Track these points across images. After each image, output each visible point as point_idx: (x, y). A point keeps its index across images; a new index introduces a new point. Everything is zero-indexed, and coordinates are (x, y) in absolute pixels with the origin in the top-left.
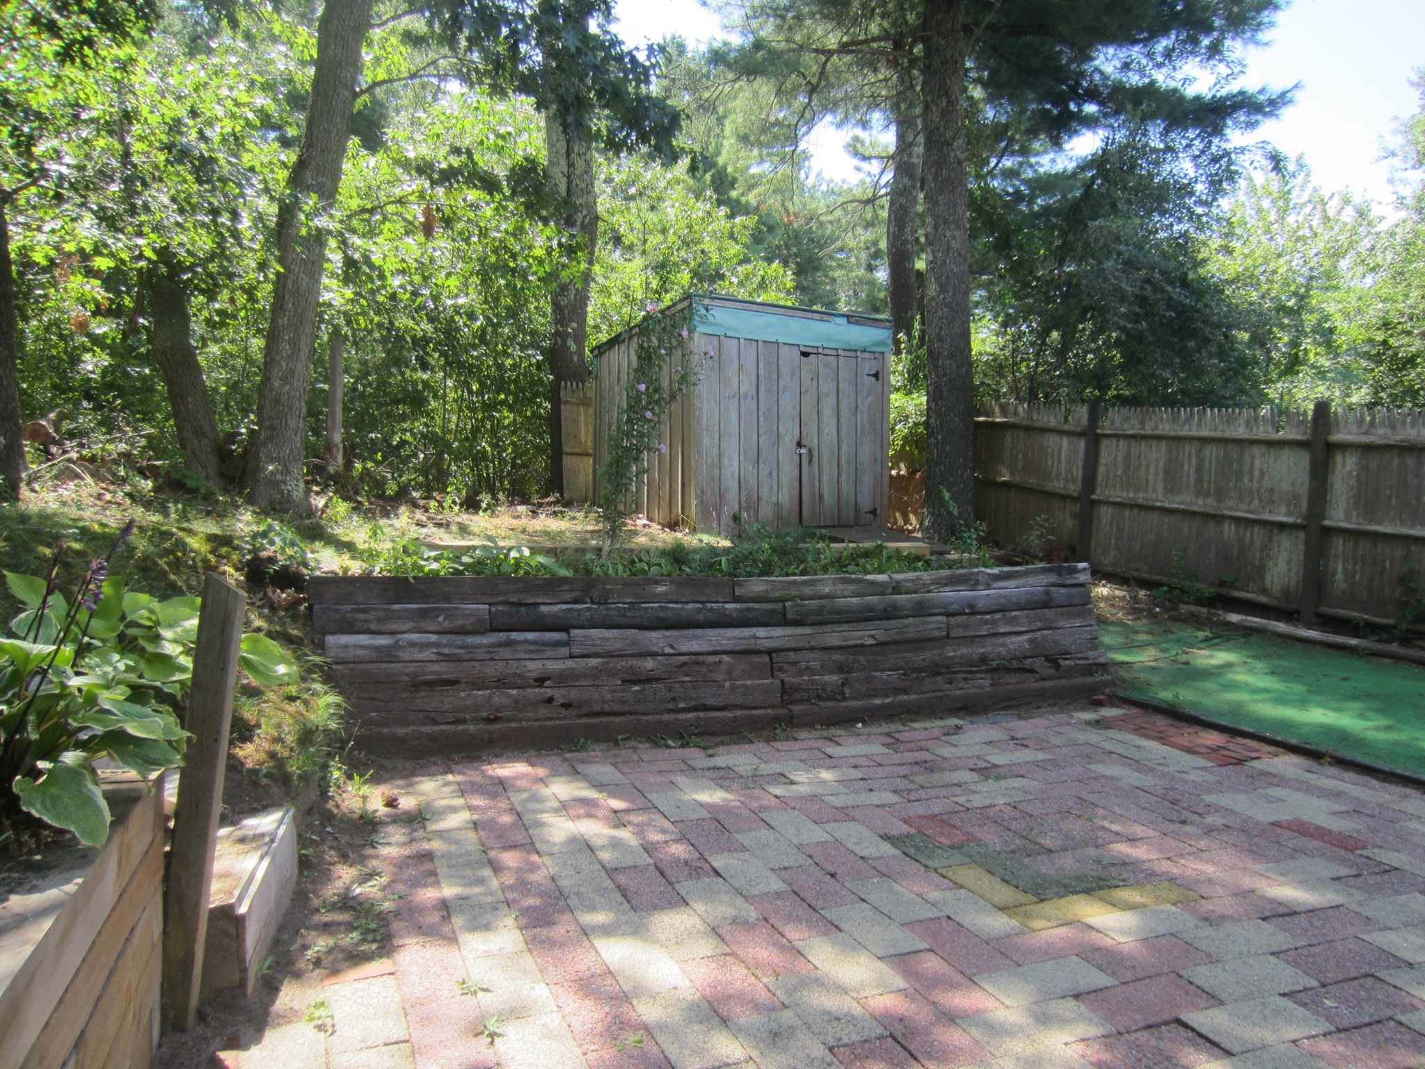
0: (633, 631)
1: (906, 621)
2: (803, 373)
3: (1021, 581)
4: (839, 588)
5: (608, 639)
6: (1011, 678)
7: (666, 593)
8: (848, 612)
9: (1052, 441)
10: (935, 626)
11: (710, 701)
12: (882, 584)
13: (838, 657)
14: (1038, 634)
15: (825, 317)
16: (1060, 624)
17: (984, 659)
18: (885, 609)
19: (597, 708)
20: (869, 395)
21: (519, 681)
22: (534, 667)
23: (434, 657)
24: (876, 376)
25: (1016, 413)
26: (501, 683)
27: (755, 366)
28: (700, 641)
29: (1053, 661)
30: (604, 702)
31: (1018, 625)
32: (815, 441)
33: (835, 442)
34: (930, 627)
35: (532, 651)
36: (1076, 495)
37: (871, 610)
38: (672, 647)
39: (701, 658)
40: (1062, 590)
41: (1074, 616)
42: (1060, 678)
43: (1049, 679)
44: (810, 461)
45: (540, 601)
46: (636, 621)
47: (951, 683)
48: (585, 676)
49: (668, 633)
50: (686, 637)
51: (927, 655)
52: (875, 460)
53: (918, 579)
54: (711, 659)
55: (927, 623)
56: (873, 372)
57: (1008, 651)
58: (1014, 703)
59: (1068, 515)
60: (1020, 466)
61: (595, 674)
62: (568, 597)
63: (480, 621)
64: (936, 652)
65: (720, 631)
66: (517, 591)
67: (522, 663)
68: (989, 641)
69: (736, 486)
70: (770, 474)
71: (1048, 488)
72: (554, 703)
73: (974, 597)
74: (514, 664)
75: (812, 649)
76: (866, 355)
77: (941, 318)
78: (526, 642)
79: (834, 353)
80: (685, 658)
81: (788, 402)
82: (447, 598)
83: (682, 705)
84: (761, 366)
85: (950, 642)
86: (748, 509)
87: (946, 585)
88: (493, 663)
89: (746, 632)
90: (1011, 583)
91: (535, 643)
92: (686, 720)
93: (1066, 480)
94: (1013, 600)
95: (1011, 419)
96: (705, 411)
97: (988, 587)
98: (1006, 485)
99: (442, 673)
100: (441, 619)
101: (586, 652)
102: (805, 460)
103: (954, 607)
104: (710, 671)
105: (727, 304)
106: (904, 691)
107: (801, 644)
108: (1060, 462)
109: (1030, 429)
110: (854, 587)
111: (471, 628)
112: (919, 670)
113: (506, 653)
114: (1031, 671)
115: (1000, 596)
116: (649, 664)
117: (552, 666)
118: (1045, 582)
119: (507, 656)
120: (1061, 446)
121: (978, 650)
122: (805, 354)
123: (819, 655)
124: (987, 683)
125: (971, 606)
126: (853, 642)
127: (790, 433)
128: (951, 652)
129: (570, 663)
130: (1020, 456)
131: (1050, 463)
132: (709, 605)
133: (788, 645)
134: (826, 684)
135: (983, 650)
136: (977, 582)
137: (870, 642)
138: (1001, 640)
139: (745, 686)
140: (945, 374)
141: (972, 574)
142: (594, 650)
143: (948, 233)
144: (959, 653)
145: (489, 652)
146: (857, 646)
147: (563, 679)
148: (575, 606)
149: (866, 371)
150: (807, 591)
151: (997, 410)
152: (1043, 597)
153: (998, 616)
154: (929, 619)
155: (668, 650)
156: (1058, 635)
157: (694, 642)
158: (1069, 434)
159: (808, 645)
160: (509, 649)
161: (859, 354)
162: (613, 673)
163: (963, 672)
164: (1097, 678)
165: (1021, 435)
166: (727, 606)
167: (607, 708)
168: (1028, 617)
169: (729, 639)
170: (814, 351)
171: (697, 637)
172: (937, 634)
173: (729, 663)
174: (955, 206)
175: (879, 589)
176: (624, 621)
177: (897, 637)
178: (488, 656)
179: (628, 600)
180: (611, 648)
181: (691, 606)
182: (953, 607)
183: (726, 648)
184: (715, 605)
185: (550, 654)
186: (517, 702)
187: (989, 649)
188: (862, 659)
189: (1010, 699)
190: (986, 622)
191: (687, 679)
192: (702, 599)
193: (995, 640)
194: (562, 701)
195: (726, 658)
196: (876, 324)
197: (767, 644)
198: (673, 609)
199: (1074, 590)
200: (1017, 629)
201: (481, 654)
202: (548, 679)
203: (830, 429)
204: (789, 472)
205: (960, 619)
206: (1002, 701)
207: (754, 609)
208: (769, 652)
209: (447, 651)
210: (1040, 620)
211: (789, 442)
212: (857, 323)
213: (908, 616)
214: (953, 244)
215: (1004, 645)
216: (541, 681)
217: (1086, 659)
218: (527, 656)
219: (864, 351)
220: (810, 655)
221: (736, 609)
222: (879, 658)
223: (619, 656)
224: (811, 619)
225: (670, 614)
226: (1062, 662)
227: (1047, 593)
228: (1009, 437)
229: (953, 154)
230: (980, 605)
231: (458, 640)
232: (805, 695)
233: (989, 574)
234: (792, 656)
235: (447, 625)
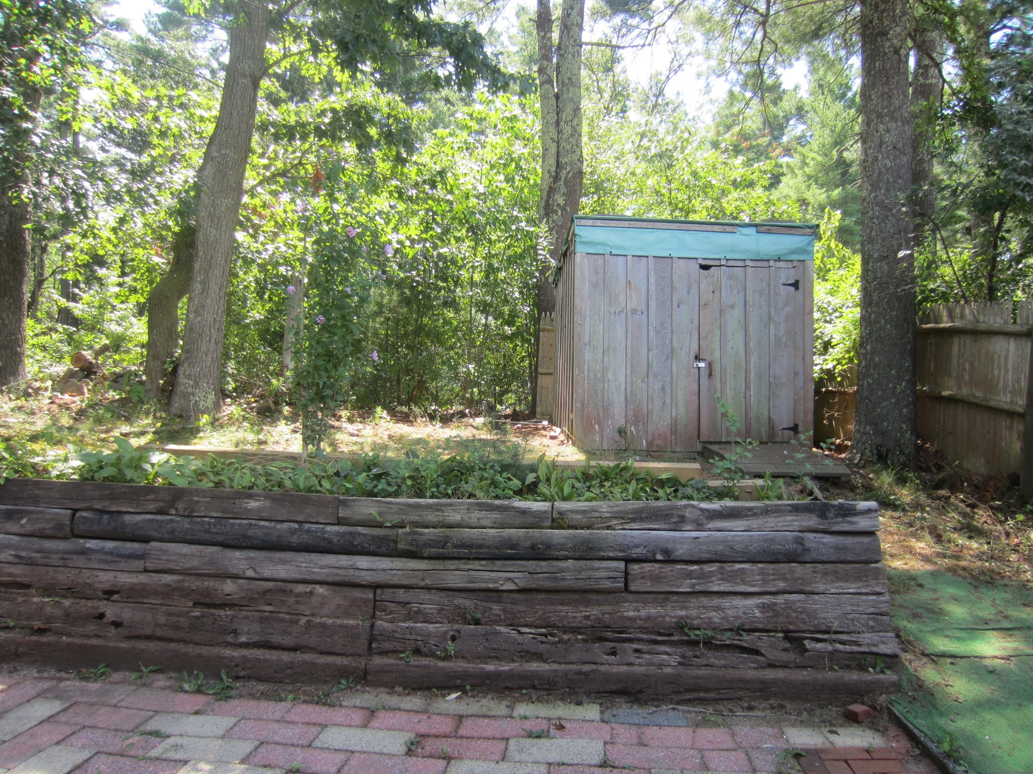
0: (214, 548)
1: (562, 564)
2: (702, 286)
3: (754, 523)
4: (475, 516)
5: (185, 555)
6: (713, 658)
7: (259, 509)
8: (480, 547)
9: (999, 345)
10: (603, 574)
11: (277, 639)
12: (540, 515)
13: (461, 601)
14: (780, 599)
15: (728, 228)
16: (821, 587)
17: (680, 626)
18: (533, 547)
19: (148, 631)
20: (786, 305)
21: (89, 592)
22: (105, 578)
23: (11, 559)
24: (796, 285)
25: (962, 316)
26: (71, 591)
27: (645, 281)
28: (287, 567)
29: (794, 640)
30: (157, 625)
31: (744, 582)
32: (717, 354)
33: (743, 355)
34: (597, 574)
35: (105, 561)
36: (1022, 410)
37: (513, 546)
38: (255, 571)
39: (290, 586)
40: (828, 539)
41: (846, 578)
42: (804, 667)
43: (784, 666)
44: (710, 375)
45: (124, 509)
46: (220, 538)
47: (614, 654)
48: (156, 593)
49: (252, 554)
50: (271, 560)
51: (594, 611)
52: (796, 374)
53: (594, 510)
54: (301, 588)
55: (593, 569)
56: (792, 281)
57: (725, 618)
58: (712, 695)
59: (1015, 436)
60: (967, 378)
61: (168, 592)
62: (152, 507)
63: (59, 526)
64: (608, 608)
65: (314, 557)
66: (102, 498)
67: (95, 573)
68: (693, 602)
69: (622, 399)
70: (663, 388)
71: (992, 403)
72: (105, 620)
73: (674, 540)
74: (87, 573)
75: (428, 588)
76: (781, 264)
77: (872, 219)
78: (101, 551)
79: (740, 264)
80: (270, 585)
81: (683, 316)
82: (36, 501)
83: (243, 639)
84: (652, 281)
85: (630, 597)
86: (636, 423)
87: (633, 520)
88: (67, 570)
89: (344, 560)
90: (739, 524)
91: (111, 553)
92: (231, 659)
93: (1013, 393)
94: (738, 547)
95: (958, 324)
96: (587, 328)
97: (699, 527)
98: (951, 400)
99: (16, 576)
100: (24, 521)
101: (160, 567)
102: (704, 375)
103: (637, 552)
104: (297, 602)
105: (612, 223)
106: (540, 657)
107: (413, 581)
108: (1007, 371)
109: (975, 333)
110: (496, 515)
111: (49, 532)
112: (575, 630)
113: (80, 562)
114: (757, 652)
115: (717, 541)
116: (229, 587)
117: (126, 579)
118: (796, 525)
119: (81, 564)
120: (1008, 351)
121: (673, 613)
122: (705, 267)
123: (435, 596)
124: (674, 660)
125: (666, 552)
126: (484, 585)
127: (687, 345)
128: (630, 610)
129: (143, 578)
130: (967, 366)
131: (996, 372)
132: (306, 526)
133: (395, 581)
134: (429, 635)
135: (683, 613)
136: (682, 519)
137: (509, 586)
138: (716, 601)
139: (323, 626)
140: (875, 278)
141: (675, 508)
142: (171, 566)
143: (881, 127)
144: (643, 613)
145: (63, 559)
146: (489, 590)
147: (134, 594)
148: (159, 517)
149: (783, 280)
150: (431, 517)
151: (945, 313)
152: (791, 547)
153: (714, 567)
154: (597, 564)
155: (249, 573)
156: (817, 604)
157: (280, 567)
158: (1016, 335)
159: (422, 584)
160: (82, 557)
161: (772, 263)
162: (184, 592)
163: (639, 640)
164: (871, 675)
165: (968, 340)
166: (329, 528)
167: (159, 633)
168: (761, 573)
169: (321, 567)
170: (717, 263)
171: (284, 562)
172: (607, 584)
173: (322, 596)
174: (890, 97)
175: (534, 521)
176: (206, 537)
177: (548, 584)
178: (61, 563)
179: (215, 515)
180: (187, 566)
181: (285, 526)
182: (638, 550)
183: (318, 578)
184: (314, 527)
185: (123, 565)
186: (67, 615)
187: (693, 613)
188: (496, 608)
189: (706, 690)
190: (690, 575)
191: (268, 608)
192: (300, 518)
193: (705, 600)
194: (113, 619)
195: (320, 590)
196: (794, 231)
197: (368, 577)
198: (264, 527)
199: (849, 541)
200: (742, 588)
201: (55, 560)
202: (117, 592)
203: (736, 341)
204: (684, 388)
205: (647, 567)
206: (688, 691)
207: (360, 534)
208: (374, 587)
209: (24, 554)
210: (785, 579)
211: (685, 355)
212: (769, 232)
213: (566, 558)
214: (887, 138)
215: (718, 608)
216: (109, 593)
217: (856, 643)
218: (100, 566)
219: (779, 260)
220: (425, 596)
221: (337, 533)
222: (521, 608)
223: (197, 575)
224: (427, 552)
225: (259, 533)
226: (808, 644)
227: (800, 541)
228: (956, 344)
229: (888, 44)
230: (681, 551)
231: (36, 543)
232: (398, 646)
233: (702, 510)
234: (401, 594)
235: (29, 528)
